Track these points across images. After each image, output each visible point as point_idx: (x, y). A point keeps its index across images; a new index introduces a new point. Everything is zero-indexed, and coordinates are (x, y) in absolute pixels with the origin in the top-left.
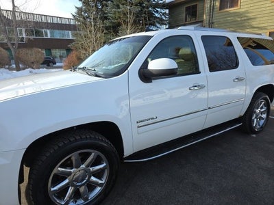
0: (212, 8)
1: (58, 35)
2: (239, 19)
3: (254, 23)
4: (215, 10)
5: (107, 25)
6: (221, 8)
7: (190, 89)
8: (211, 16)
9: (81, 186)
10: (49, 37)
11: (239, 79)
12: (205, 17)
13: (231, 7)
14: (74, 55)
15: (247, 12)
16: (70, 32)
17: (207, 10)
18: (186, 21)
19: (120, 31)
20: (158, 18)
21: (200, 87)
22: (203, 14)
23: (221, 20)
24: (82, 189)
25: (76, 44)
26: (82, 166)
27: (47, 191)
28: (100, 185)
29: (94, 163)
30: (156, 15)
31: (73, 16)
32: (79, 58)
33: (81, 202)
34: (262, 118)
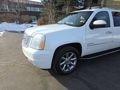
1: (33, 9)
2: (118, 4)
5: (57, 5)
7: (107, 33)
9: (68, 65)
10: (29, 10)
12: (102, 3)
14: (42, 19)
16: (38, 8)
18: (92, 5)
19: (63, 9)
20: (80, 3)
21: (110, 33)
22: (101, 1)
24: (68, 66)
25: (43, 14)
26: (69, 58)
27: (59, 64)
28: (73, 65)
29: (73, 57)
30: (79, 1)
31: (42, 1)
32: (44, 20)
33: (67, 70)
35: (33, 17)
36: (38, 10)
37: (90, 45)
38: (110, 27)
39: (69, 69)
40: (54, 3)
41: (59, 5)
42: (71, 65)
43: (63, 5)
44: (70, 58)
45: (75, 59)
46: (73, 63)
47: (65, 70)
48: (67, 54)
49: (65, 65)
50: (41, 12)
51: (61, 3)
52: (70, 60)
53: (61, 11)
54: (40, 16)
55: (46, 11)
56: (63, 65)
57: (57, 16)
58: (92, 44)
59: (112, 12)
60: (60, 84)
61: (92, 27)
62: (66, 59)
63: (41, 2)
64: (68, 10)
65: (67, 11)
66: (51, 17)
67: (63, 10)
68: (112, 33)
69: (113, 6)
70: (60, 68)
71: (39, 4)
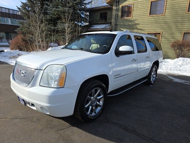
0: (117, 16)
4: (119, 17)
5: (48, 18)
6: (122, 16)
7: (132, 61)
8: (116, 20)
9: (94, 106)
11: (148, 57)
12: (113, 21)
14: (20, 38)
16: (9, 19)
17: (114, 17)
19: (58, 24)
20: (84, 18)
22: (111, 18)
24: (94, 108)
25: (21, 29)
27: (84, 107)
28: (100, 106)
29: (99, 95)
30: (82, 15)
32: (24, 40)
33: (93, 114)
34: (154, 77)
36: (9, 22)
38: (134, 53)
39: (95, 113)
40: (43, 14)
41: (52, 17)
42: (97, 106)
43: (59, 18)
44: (96, 96)
45: (101, 97)
46: (99, 102)
47: (90, 115)
48: (93, 91)
49: (91, 107)
50: (18, 27)
51: (54, 15)
52: (96, 99)
53: (56, 28)
54: (16, 32)
56: (88, 108)
57: (51, 35)
58: (119, 76)
61: (118, 53)
62: (92, 98)
63: (18, 10)
64: (68, 27)
65: (66, 29)
66: (38, 36)
67: (60, 26)
68: (136, 61)
70: (85, 111)
71: (11, 13)
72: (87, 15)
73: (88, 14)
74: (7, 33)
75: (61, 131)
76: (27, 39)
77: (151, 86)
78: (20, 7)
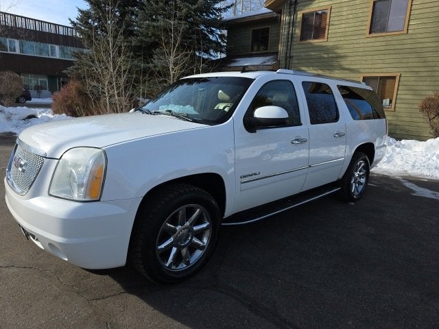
0: (291, 37)
2: (326, 56)
3: (344, 63)
4: (295, 39)
5: (133, 44)
6: (303, 37)
7: (293, 143)
8: (289, 47)
9: (184, 247)
10: (18, 52)
11: (340, 135)
12: (281, 48)
13: (316, 37)
15: (336, 47)
16: (57, 47)
17: (283, 38)
18: (252, 50)
19: (155, 57)
20: (214, 42)
21: (301, 141)
22: (277, 42)
23: (302, 54)
24: (184, 251)
25: (78, 69)
26: (188, 224)
27: (155, 248)
28: (201, 248)
29: (199, 221)
30: (211, 36)
31: (72, 22)
32: (82, 93)
33: (183, 266)
34: (360, 183)
35: (33, 81)
36: (57, 53)
37: (248, 178)
38: (301, 125)
39: (187, 263)
40: (124, 33)
41: (141, 41)
42: (193, 248)
43: (156, 45)
44: (191, 224)
45: (205, 226)
46: (201, 239)
47: (174, 267)
48: (181, 211)
49: (174, 250)
50: (70, 63)
51: (147, 36)
52: (189, 231)
53: (151, 65)
54: (65, 76)
55: (93, 62)
56: (169, 249)
57: (137, 81)
58: (254, 177)
59: (304, 83)
60: (162, 316)
61: (252, 124)
62: (178, 228)
64: (175, 64)
65: (171, 66)
66: (110, 83)
67: (157, 62)
68: (306, 144)
69: (312, 61)
70: (159, 259)
71: (61, 33)
72: (221, 36)
73: (225, 32)
74: (52, 78)
75: (99, 302)
76: (88, 89)
77: (353, 204)
78: (76, 21)
